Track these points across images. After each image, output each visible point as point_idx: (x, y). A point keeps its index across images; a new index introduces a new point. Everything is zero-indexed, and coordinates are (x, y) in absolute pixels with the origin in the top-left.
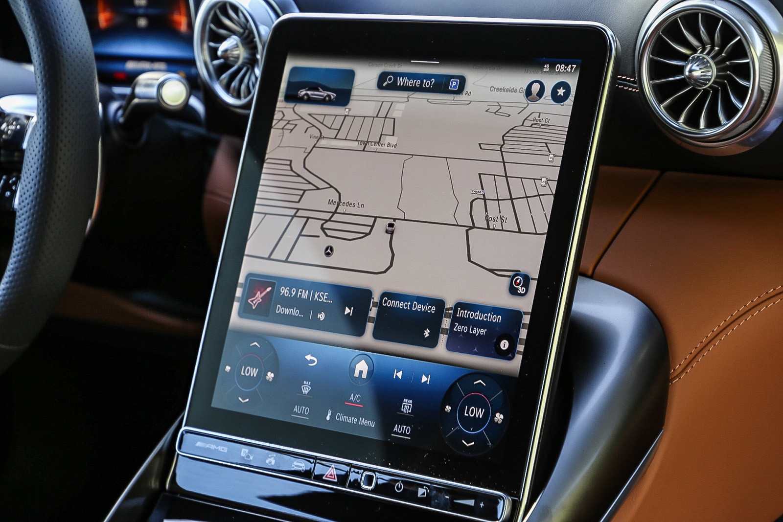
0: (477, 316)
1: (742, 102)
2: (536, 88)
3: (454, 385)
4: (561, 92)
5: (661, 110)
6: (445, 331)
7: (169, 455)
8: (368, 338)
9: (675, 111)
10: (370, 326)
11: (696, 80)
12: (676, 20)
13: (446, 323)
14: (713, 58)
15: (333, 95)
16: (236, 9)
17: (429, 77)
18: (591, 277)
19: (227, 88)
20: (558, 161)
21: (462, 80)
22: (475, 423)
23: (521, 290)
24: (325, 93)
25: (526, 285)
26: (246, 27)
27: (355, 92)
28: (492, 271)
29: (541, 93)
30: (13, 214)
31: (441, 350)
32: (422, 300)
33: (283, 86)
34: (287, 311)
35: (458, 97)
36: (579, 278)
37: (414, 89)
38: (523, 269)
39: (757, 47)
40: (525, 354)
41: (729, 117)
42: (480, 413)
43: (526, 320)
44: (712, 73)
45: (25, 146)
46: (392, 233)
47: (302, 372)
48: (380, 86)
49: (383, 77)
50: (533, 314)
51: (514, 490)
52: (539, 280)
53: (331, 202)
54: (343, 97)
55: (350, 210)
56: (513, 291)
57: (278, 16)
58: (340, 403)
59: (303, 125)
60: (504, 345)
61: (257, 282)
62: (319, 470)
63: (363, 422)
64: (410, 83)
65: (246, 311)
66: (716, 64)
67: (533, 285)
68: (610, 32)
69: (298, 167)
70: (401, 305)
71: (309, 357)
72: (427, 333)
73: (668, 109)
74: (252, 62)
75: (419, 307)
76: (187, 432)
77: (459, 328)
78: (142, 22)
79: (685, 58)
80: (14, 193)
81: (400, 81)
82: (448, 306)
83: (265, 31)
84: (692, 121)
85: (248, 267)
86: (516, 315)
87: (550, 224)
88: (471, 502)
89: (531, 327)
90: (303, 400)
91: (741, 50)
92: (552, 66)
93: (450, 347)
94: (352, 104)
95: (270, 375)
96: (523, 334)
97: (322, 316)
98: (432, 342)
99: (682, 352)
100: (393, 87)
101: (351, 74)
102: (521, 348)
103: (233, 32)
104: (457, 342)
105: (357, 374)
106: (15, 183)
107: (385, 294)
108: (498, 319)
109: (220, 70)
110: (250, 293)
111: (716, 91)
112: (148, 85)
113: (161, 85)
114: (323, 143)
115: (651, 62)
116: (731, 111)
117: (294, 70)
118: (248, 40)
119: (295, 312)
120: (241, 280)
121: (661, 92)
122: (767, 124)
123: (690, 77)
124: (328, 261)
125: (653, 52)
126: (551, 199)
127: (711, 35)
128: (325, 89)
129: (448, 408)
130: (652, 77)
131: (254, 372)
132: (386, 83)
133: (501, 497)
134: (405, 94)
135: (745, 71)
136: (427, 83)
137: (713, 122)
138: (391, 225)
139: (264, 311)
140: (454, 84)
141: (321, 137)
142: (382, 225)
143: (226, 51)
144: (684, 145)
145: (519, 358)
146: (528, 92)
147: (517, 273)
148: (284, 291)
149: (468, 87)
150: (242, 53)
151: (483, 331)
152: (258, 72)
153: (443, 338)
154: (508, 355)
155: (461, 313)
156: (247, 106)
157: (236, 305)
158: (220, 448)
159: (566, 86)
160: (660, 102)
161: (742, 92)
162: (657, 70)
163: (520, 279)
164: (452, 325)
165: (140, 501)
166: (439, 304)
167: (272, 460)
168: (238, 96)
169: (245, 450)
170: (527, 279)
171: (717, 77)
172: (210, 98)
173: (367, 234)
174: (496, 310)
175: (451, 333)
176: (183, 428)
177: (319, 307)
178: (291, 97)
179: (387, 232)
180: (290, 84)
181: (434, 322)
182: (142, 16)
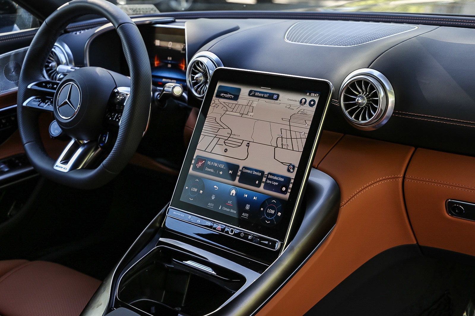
0: (276, 178)
1: (375, 113)
2: (304, 100)
3: (265, 201)
4: (312, 103)
5: (346, 113)
6: (263, 182)
7: (164, 216)
8: (236, 182)
9: (351, 113)
10: (238, 178)
11: (360, 103)
12: (354, 82)
13: (264, 179)
14: (366, 96)
15: (233, 96)
16: (202, 64)
17: (266, 93)
18: (316, 168)
19: (196, 91)
20: (309, 127)
21: (278, 95)
22: (271, 215)
23: (292, 170)
24: (230, 96)
25: (293, 169)
26: (205, 70)
27: (240, 96)
28: (282, 163)
29: (305, 103)
30: (118, 127)
31: (261, 189)
32: (257, 171)
33: (216, 91)
34: (209, 170)
35: (276, 101)
36: (312, 168)
37: (261, 97)
38: (293, 163)
39: (382, 94)
40: (290, 193)
41: (370, 117)
42: (273, 212)
43: (292, 181)
44: (365, 101)
45: (125, 104)
46: (248, 146)
47: (213, 192)
48: (249, 95)
49: (251, 92)
50: (295, 179)
51: (282, 239)
52: (298, 167)
53: (228, 133)
54: (236, 98)
55: (234, 137)
56: (289, 170)
57: (216, 67)
58: (225, 204)
59: (221, 106)
60: (284, 189)
61: (200, 159)
62: (215, 226)
63: (232, 211)
64: (260, 95)
65: (195, 169)
66: (367, 99)
67: (296, 169)
68: (331, 84)
69: (218, 121)
70: (249, 171)
71: (215, 187)
72: (257, 182)
73: (349, 112)
74: (206, 82)
75: (255, 173)
76: (171, 208)
77: (268, 182)
78: (169, 66)
79: (356, 95)
80: (119, 120)
81: (257, 94)
82: (265, 174)
83: (211, 72)
84: (357, 118)
85: (197, 153)
86: (288, 179)
87: (304, 149)
88: (267, 242)
89: (294, 184)
90: (212, 201)
91: (376, 95)
92: (310, 94)
93: (265, 188)
94: (239, 100)
95: (201, 192)
96: (291, 186)
97: (221, 173)
98: (259, 186)
99: (345, 197)
100: (254, 96)
101: (239, 90)
102: (289, 191)
103: (200, 72)
104: (268, 186)
105: (231, 194)
106: (120, 117)
107: (244, 167)
108: (282, 180)
109: (194, 84)
110: (197, 162)
111: (366, 108)
112: (169, 87)
113: (174, 87)
114: (227, 112)
115: (345, 96)
116: (370, 115)
117: (220, 87)
118: (205, 75)
119: (212, 171)
120: (194, 158)
121: (347, 106)
122: (382, 121)
123: (358, 102)
124: (225, 154)
125: (345, 92)
126: (305, 139)
127: (366, 89)
128: (230, 94)
129: (262, 209)
130: (344, 101)
131: (196, 190)
133: (277, 242)
134: (258, 98)
135: (377, 102)
136: (266, 95)
137: (364, 119)
138: (248, 144)
139: (201, 169)
140: (275, 96)
141: (227, 111)
142: (245, 143)
143: (197, 78)
144: (354, 126)
145: (288, 194)
146: (301, 102)
147: (291, 164)
148: (209, 163)
149: (280, 98)
150: (202, 79)
151: (277, 184)
152: (207, 86)
153: (263, 185)
154: (285, 193)
155: (270, 176)
156: (202, 98)
157: (192, 166)
158: (181, 215)
159: (314, 101)
160: (346, 110)
161: (375, 110)
162: (346, 99)
163: (291, 167)
164: (266, 180)
165: (152, 230)
166: (263, 173)
167: (199, 221)
168: (200, 94)
169: (190, 216)
170: (294, 167)
171: (367, 103)
172: (190, 93)
173: (240, 146)
174: (282, 177)
175: (266, 183)
176: (170, 207)
177: (221, 169)
178: (218, 96)
179: (247, 146)
181: (260, 179)
182: (170, 63)
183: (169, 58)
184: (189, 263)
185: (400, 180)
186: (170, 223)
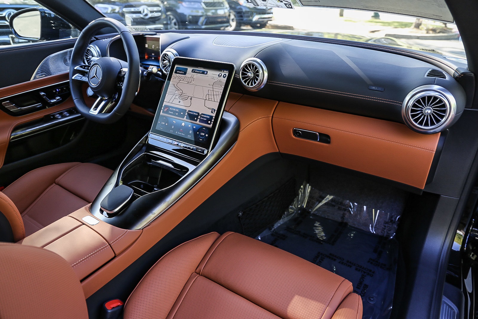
0: (205, 116)
1: (257, 81)
2: (220, 75)
3: (199, 129)
4: (225, 76)
5: (243, 81)
6: (199, 119)
7: (147, 137)
8: (185, 119)
9: (245, 82)
10: (185, 117)
11: (250, 76)
12: (247, 65)
13: (199, 117)
14: (253, 73)
15: (183, 73)
16: (168, 55)
17: (201, 71)
18: (228, 112)
19: (165, 70)
20: (223, 89)
21: (207, 72)
22: (202, 136)
23: (213, 112)
24: (182, 72)
25: (214, 111)
26: (169, 59)
27: (187, 72)
28: (208, 108)
29: (221, 76)
30: (122, 89)
31: (198, 122)
32: (195, 112)
33: (174, 70)
34: (171, 112)
35: (206, 75)
36: (224, 111)
37: (198, 73)
38: (214, 109)
39: (261, 71)
40: (213, 124)
41: (255, 84)
42: (203, 134)
43: (214, 118)
44: (253, 75)
45: (125, 77)
46: (191, 99)
47: (173, 124)
48: (192, 72)
49: (193, 70)
50: (215, 117)
51: (208, 148)
52: (217, 111)
53: (181, 93)
54: (185, 73)
55: (184, 95)
56: (212, 112)
57: (175, 57)
58: (179, 130)
59: (177, 78)
60: (209, 122)
61: (166, 107)
62: (180, 144)
63: (182, 134)
64: (198, 72)
65: (163, 112)
66: (253, 74)
67: (216, 111)
68: (235, 66)
69: (176, 86)
70: (191, 113)
71: (174, 121)
72: (196, 119)
73: (244, 81)
74: (170, 66)
75: (195, 114)
76: (151, 133)
77: (202, 118)
78: (153, 58)
79: (248, 72)
80: (122, 85)
81: (196, 71)
82: (200, 114)
83: (173, 60)
84: (248, 84)
85: (164, 104)
86: (212, 117)
87: (220, 100)
88: (200, 150)
89: (214, 119)
90: (172, 129)
91: (258, 72)
92: (224, 71)
93: (199, 122)
94: (186, 75)
95: (167, 124)
96: (213, 120)
97: (177, 114)
98: (196, 120)
99: (242, 127)
100: (194, 72)
101: (187, 69)
102: (212, 123)
103: (167, 60)
104: (201, 121)
105: (182, 125)
106: (123, 84)
107: (189, 111)
108: (209, 117)
109: (164, 67)
110: (164, 109)
111: (253, 79)
112: (150, 68)
113: (152, 68)
114: (180, 82)
115: (242, 72)
116: (255, 83)
117: (177, 67)
118: (169, 61)
119: (172, 113)
120: (163, 106)
121: (243, 78)
122: (261, 86)
123: (248, 76)
124: (179, 104)
125: (242, 70)
126: (221, 96)
127: (253, 68)
128: (182, 71)
129: (198, 133)
130: (242, 75)
131: (164, 123)
132: (193, 71)
133: (205, 150)
134: (196, 74)
135: (258, 76)
136: (201, 72)
137: (252, 85)
138: (191, 98)
139: (167, 112)
140: (206, 72)
141: (180, 80)
142: (190, 98)
143: (165, 63)
144: (248, 89)
145: (212, 125)
146: (219, 75)
147: (213, 109)
148: (171, 109)
149: (208, 74)
150: (168, 64)
151: (206, 119)
152: (170, 67)
153: (198, 120)
154: (210, 124)
155: (202, 115)
156: (167, 74)
157: (162, 111)
158: (156, 137)
159: (226, 75)
160: (243, 80)
161: (257, 80)
162: (243, 74)
163: (213, 110)
164: (200, 118)
165: (141, 145)
166: (198, 113)
167: (170, 141)
168: (167, 72)
169: (161, 137)
170: (215, 110)
171: (253, 76)
172: (161, 71)
173: (187, 99)
174: (208, 116)
175: (200, 119)
176: (150, 132)
177: (177, 112)
178: (176, 72)
179: (190, 99)
180: (176, 70)
181: (197, 117)
182: (153, 57)
183: (153, 54)
184: (160, 162)
185: (271, 118)
186: (151, 142)
